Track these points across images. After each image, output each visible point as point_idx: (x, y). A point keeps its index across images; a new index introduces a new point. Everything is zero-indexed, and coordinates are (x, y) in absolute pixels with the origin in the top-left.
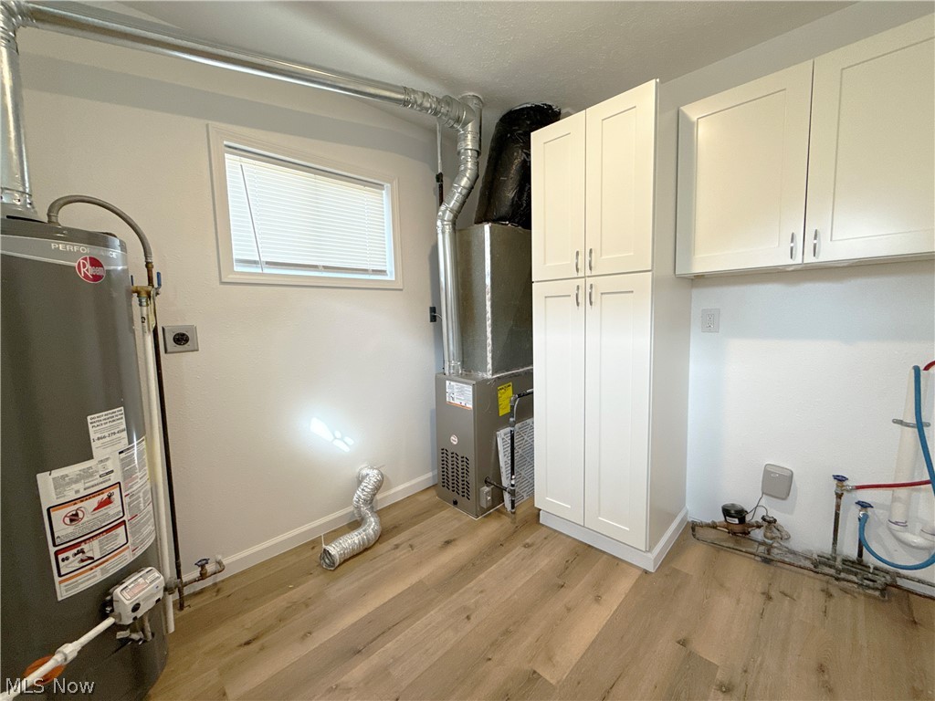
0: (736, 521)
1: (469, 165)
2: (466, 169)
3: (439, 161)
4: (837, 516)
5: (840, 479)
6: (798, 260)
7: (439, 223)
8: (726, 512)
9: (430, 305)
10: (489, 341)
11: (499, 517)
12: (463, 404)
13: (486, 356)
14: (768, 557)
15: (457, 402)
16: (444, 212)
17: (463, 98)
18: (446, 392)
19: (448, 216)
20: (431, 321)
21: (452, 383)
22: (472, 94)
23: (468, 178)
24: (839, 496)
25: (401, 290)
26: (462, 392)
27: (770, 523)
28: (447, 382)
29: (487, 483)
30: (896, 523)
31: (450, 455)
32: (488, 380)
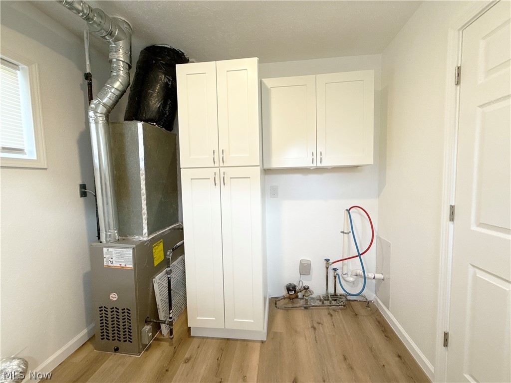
0: (293, 292)
1: (121, 73)
2: (118, 76)
3: (88, 63)
4: (327, 276)
5: (327, 260)
6: (315, 165)
7: (91, 114)
8: (288, 289)
9: (80, 182)
10: (145, 211)
11: (159, 345)
12: (123, 265)
13: (142, 223)
14: (307, 306)
15: (117, 265)
16: (97, 105)
17: (114, 18)
18: (103, 258)
19: (101, 109)
20: (81, 196)
21: (110, 249)
22: (123, 19)
23: (121, 83)
24: (327, 268)
25: (45, 169)
26: (121, 256)
27: (306, 289)
28: (105, 250)
29: (147, 322)
30: (345, 274)
31: (109, 310)
32: (146, 241)
